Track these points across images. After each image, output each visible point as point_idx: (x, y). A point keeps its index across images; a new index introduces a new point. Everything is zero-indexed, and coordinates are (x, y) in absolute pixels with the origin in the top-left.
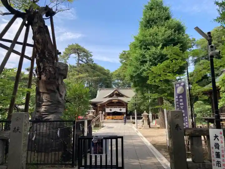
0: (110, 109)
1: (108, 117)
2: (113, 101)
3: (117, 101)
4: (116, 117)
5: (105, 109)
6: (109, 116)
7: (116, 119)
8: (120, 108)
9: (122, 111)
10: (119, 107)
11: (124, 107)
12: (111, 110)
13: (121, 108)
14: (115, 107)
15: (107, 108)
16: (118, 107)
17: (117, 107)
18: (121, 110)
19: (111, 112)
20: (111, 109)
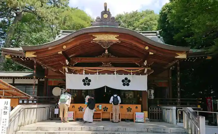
0: (84, 76)
1: (73, 108)
2: (99, 38)
3: (113, 38)
4: (106, 109)
5: (65, 76)
8: (123, 77)
9: (132, 87)
10: (120, 72)
11: (142, 73)
12: (87, 82)
13: (129, 77)
14: (103, 72)
15: (70, 71)
16: (116, 69)
18: (126, 82)
20: (90, 77)
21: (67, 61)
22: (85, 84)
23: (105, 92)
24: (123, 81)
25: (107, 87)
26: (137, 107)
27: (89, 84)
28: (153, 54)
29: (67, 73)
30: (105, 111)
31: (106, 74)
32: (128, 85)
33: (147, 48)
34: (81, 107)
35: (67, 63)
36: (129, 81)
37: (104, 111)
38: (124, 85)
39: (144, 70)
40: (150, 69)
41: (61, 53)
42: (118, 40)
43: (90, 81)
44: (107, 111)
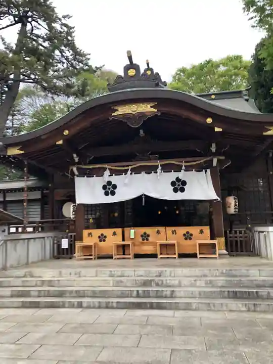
1: (90, 237)
4: (145, 237)
5: (75, 183)
6: (97, 232)
7: (148, 249)
8: (173, 176)
9: (191, 194)
12: (109, 189)
15: (82, 174)
16: (159, 163)
17: (150, 170)
18: (179, 185)
19: (110, 199)
21: (75, 156)
22: (107, 194)
23: (143, 204)
24: (173, 184)
25: (147, 197)
26: (201, 232)
27: (113, 193)
28: (221, 130)
29: (77, 176)
30: (145, 241)
31: (143, 173)
32: (182, 190)
33: (209, 120)
34: (102, 235)
35: (77, 160)
36: (184, 183)
37: (143, 240)
38: (175, 190)
39: (212, 161)
40: (222, 158)
41: (60, 142)
42: (156, 110)
43: (115, 187)
44: (147, 240)
